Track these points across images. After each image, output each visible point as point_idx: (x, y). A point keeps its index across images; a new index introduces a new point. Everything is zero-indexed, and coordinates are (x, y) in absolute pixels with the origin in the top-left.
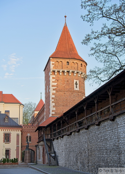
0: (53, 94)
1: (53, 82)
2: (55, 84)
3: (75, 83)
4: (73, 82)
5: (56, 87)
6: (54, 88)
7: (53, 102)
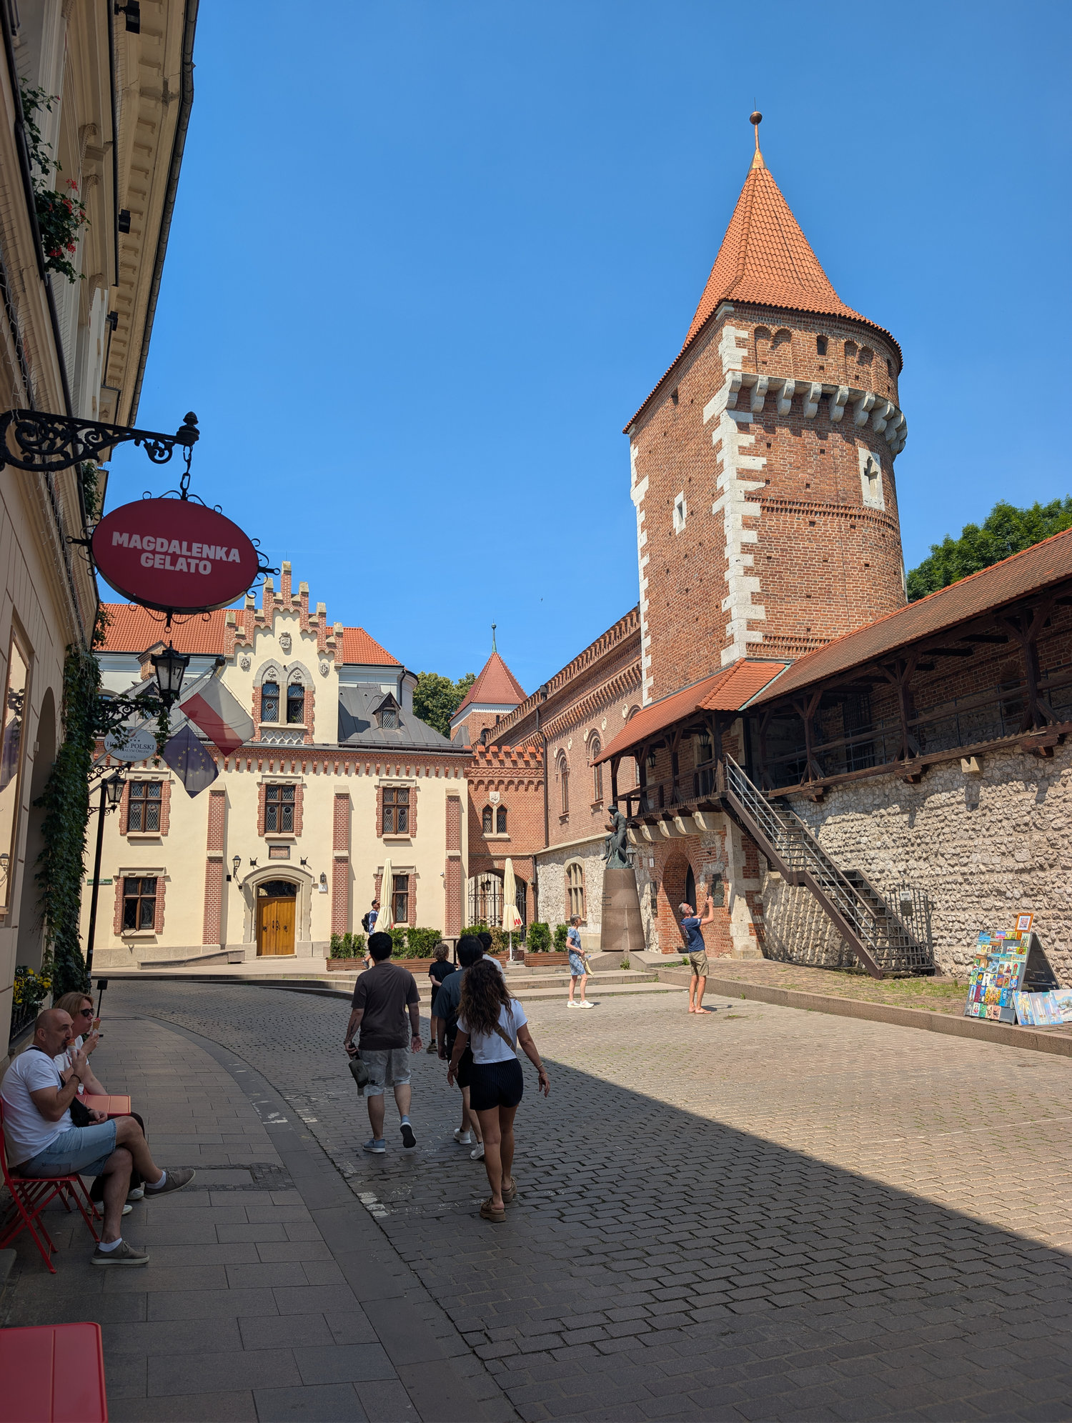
0: (748, 524)
1: (743, 451)
2: (757, 463)
3: (862, 465)
4: (856, 459)
5: (762, 485)
6: (752, 486)
7: (748, 571)
